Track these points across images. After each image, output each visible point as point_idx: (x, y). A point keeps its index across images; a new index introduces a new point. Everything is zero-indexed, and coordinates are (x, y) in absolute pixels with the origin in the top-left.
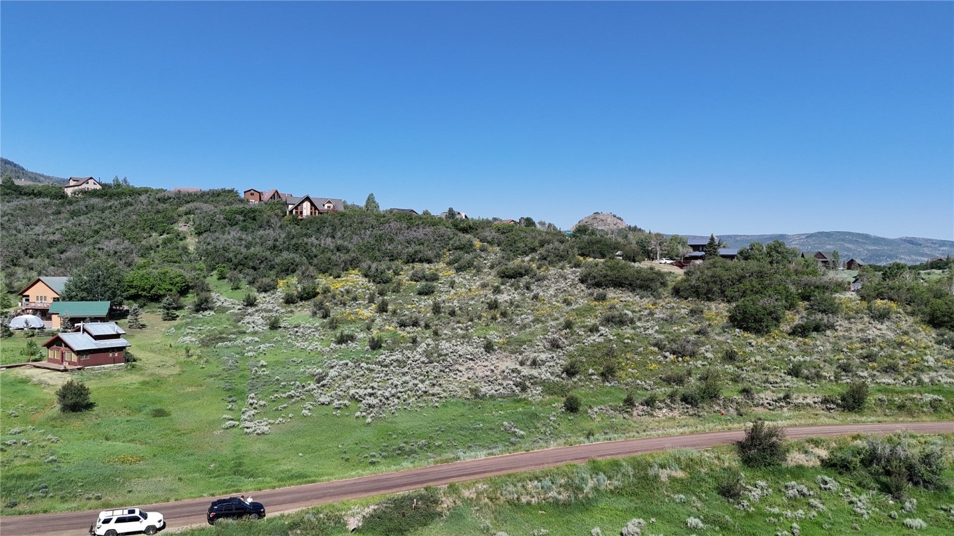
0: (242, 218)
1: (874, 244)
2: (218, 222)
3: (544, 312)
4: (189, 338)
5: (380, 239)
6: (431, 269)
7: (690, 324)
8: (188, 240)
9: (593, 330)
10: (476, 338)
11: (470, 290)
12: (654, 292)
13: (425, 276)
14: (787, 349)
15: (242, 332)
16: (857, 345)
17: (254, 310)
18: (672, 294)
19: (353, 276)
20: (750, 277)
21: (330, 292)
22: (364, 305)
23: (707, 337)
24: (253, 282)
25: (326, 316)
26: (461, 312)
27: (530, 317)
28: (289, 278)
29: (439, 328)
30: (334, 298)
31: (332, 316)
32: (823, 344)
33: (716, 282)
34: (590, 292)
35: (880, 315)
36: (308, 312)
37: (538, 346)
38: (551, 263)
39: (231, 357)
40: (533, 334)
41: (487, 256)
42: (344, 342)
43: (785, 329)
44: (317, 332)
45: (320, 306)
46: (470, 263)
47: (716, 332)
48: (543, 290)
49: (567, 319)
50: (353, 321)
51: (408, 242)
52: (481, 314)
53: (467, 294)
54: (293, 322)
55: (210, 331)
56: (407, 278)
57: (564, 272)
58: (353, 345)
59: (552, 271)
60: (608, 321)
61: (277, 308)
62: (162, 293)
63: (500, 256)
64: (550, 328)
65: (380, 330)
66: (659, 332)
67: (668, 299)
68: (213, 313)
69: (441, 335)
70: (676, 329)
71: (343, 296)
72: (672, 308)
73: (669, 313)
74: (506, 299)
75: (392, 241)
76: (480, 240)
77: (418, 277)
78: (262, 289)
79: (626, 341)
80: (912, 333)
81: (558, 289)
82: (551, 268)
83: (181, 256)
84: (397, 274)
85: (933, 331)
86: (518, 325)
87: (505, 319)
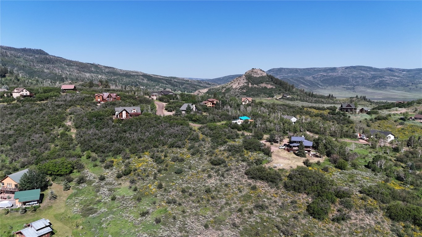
0: (95, 119)
1: (374, 71)
2: (84, 121)
3: (230, 196)
4: (77, 208)
5: (158, 133)
6: (180, 153)
7: (291, 210)
8: (72, 130)
9: (251, 212)
10: (201, 216)
11: (198, 172)
12: (277, 185)
13: (178, 159)
14: (331, 231)
15: (99, 201)
16: (359, 230)
17: (104, 183)
18: (284, 187)
19: (146, 157)
20: (317, 183)
21: (137, 170)
22: (152, 180)
23: (298, 221)
24: (103, 161)
25: (135, 190)
26: (194, 192)
27: (224, 200)
28: (118, 157)
29: (185, 206)
30: (139, 175)
31: (138, 190)
32: (345, 228)
33: (302, 185)
34: (249, 181)
35: (369, 211)
36: (128, 184)
37: (228, 225)
38: (233, 155)
39: (96, 228)
40: (225, 215)
41: (205, 145)
42: (144, 216)
43: (330, 216)
44: (132, 203)
45: (133, 182)
46: (198, 151)
47: (302, 217)
48: (229, 178)
49: (240, 203)
50: (147, 195)
51: (170, 135)
52: (203, 196)
53: (197, 177)
54: (121, 193)
55: (85, 201)
56: (170, 159)
57: (239, 165)
58: (148, 219)
59: (233, 162)
60: (257, 207)
61: (114, 182)
62: (62, 173)
63: (211, 145)
64: (232, 211)
65: (159, 205)
66: (278, 216)
67: (282, 190)
68: (86, 186)
69: (186, 213)
70: (285, 215)
71: (142, 173)
72: (284, 197)
73: (282, 201)
74: (213, 185)
75: (163, 134)
76: (202, 133)
77: (175, 159)
78: (107, 167)
79: (265, 224)
80: (381, 223)
81: (236, 179)
82: (233, 159)
83: (69, 144)
84: (166, 156)
85: (390, 222)
86: (219, 206)
87: (213, 201)
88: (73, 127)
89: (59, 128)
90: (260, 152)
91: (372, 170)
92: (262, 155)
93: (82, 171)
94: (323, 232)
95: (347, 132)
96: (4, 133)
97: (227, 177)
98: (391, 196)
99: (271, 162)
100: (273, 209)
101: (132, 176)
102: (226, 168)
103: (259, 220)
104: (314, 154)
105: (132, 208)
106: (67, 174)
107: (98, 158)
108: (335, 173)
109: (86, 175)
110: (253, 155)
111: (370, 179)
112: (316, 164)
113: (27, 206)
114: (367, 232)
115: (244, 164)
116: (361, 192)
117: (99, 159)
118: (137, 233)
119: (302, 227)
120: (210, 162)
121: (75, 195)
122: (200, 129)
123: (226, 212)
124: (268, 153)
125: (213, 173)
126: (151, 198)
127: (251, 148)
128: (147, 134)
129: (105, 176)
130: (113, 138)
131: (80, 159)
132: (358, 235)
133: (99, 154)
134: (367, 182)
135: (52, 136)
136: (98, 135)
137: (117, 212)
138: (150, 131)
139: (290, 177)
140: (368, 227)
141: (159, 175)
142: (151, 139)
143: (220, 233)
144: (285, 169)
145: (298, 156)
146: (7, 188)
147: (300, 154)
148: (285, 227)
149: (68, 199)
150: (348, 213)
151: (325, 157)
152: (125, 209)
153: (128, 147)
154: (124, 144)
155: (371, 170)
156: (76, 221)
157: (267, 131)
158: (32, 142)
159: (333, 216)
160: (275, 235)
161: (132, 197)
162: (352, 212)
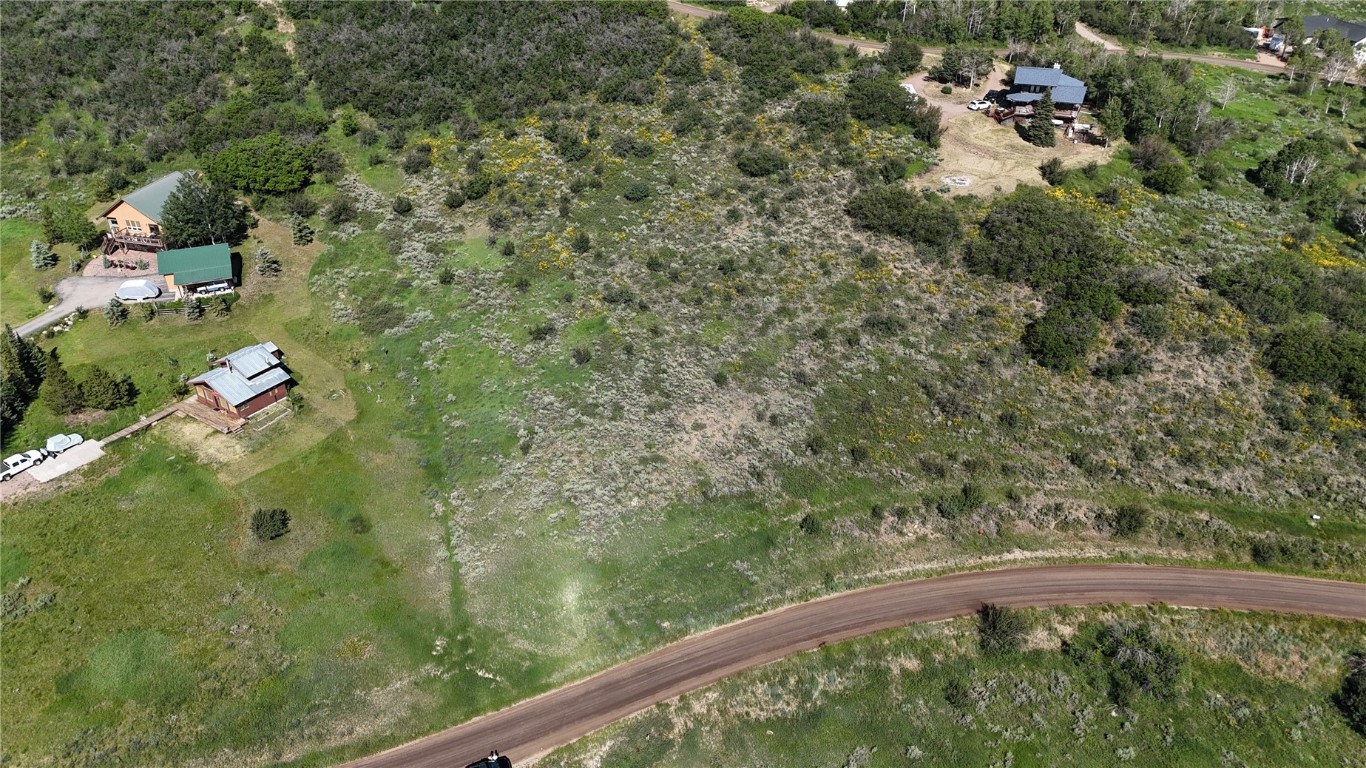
3: (792, 286)
4: (343, 305)
5: (561, 45)
6: (640, 125)
7: (974, 337)
8: (280, 26)
9: (852, 341)
10: (705, 348)
11: (697, 198)
12: (942, 251)
13: (633, 148)
14: (1083, 405)
15: (405, 285)
16: (1168, 405)
17: (411, 225)
18: (964, 259)
19: (532, 134)
20: (1070, 252)
21: (506, 182)
22: (556, 221)
23: (991, 372)
24: (397, 146)
25: (508, 251)
26: (686, 270)
27: (775, 299)
28: (443, 132)
29: (659, 313)
30: (513, 201)
31: (517, 251)
32: (1128, 397)
33: (1021, 259)
34: (856, 237)
35: (1213, 348)
36: (482, 229)
37: (782, 377)
38: (810, 139)
39: (408, 369)
40: (776, 347)
41: (722, 95)
42: (542, 339)
43: (1091, 359)
44: (502, 296)
45: (497, 223)
46: (697, 118)
47: (1005, 359)
48: (796, 224)
49: (822, 310)
50: (546, 271)
51: (605, 53)
52: (711, 284)
53: (694, 214)
54: (467, 261)
55: (365, 283)
56: (609, 147)
57: (827, 181)
58: (554, 349)
59: (811, 167)
60: (871, 324)
61: (441, 221)
62: (281, 188)
63: (740, 96)
64: (798, 334)
65: (584, 306)
66: (933, 355)
67: (957, 271)
68: (359, 231)
69: (662, 335)
70: (955, 352)
71: (524, 194)
72: (959, 295)
73: (953, 306)
74: (745, 248)
75: (580, 52)
76: (711, 49)
77: (623, 148)
78: (413, 168)
79: (890, 377)
80: (1243, 387)
81: (815, 228)
82: (810, 152)
83: (282, 80)
84: (593, 135)
85: (1270, 381)
86: (758, 319)
87: (740, 301)
88: (282, 13)
89: (237, 15)
90: (901, 127)
91: (1265, 193)
92: (907, 139)
93: (339, 179)
94: (1058, 408)
95: (1223, 22)
96: (68, 33)
97: (789, 222)
98: (1297, 299)
99: (935, 168)
100: (920, 332)
101: (494, 204)
102: (788, 189)
103: (874, 367)
104: (1084, 133)
105: (505, 312)
106: (294, 191)
107: (378, 132)
108: (1137, 210)
109: (353, 195)
110: (879, 141)
111: (1250, 227)
112: (1082, 175)
113: (200, 296)
114: (1190, 413)
115: (847, 174)
116: (1204, 281)
117: (385, 137)
118: (525, 392)
119: (999, 392)
120: (736, 163)
121: (332, 260)
122: (705, 28)
123: (779, 337)
124: (927, 131)
125: (745, 204)
126: (555, 283)
127: (872, 116)
128: (528, 47)
129: (411, 198)
130: (417, 62)
131: (326, 134)
132: (1160, 418)
133: (382, 120)
134: (1237, 240)
135: (220, 46)
136: (368, 48)
137: (460, 323)
138: (537, 38)
139: (987, 227)
140: (1198, 397)
141: (575, 201)
142: (542, 68)
143: (758, 398)
144: (976, 197)
145: (1029, 141)
146: (128, 234)
147: (1035, 134)
148: (951, 389)
149: (313, 273)
150: (1146, 353)
151: (1120, 143)
152: (484, 313)
153: (470, 96)
154: (458, 85)
155: (1262, 190)
156: (349, 346)
157: (936, 34)
158: (163, 68)
159: (1099, 359)
160: (917, 412)
161: (500, 274)
162: (1159, 348)
